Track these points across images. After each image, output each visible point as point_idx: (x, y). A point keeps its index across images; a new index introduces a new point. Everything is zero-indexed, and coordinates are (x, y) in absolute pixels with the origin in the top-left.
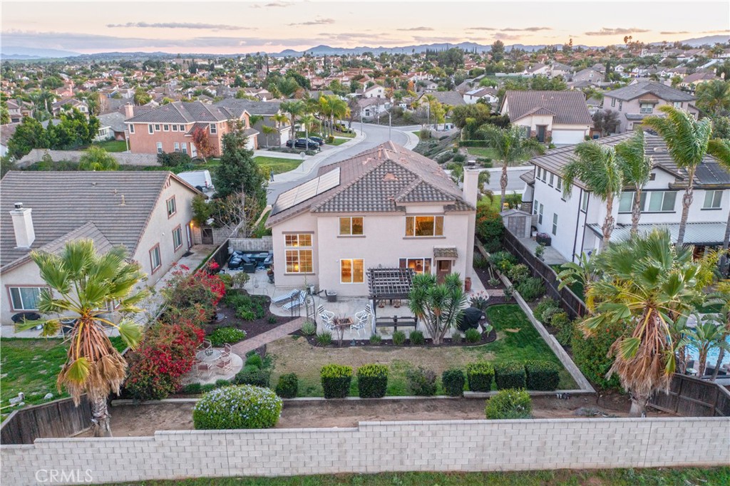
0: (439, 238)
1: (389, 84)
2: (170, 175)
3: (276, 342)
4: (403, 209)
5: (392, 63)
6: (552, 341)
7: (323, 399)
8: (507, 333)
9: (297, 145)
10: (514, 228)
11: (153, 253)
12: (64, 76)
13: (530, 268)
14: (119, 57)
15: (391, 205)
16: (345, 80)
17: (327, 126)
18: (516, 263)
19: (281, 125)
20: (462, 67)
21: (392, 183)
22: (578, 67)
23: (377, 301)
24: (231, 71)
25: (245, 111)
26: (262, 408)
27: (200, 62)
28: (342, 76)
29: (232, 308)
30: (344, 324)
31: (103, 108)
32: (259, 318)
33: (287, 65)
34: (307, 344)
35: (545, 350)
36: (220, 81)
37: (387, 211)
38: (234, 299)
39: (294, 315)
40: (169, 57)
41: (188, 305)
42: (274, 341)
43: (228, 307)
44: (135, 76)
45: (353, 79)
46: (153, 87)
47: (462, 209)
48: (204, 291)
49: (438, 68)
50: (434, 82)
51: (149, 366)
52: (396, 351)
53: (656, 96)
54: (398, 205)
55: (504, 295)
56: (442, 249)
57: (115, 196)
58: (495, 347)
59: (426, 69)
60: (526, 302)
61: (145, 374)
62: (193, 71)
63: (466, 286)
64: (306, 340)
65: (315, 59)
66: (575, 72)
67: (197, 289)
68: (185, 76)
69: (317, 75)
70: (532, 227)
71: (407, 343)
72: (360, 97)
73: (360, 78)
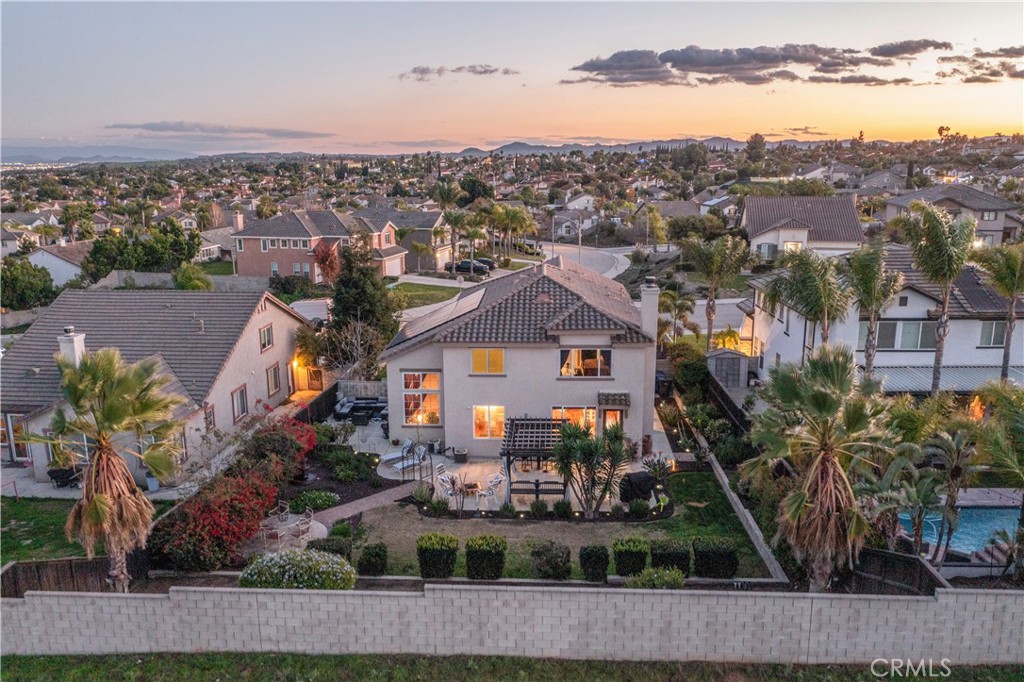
0: (607, 380)
1: (602, 191)
2: (265, 296)
3: (375, 510)
4: (555, 339)
5: (609, 165)
6: (746, 516)
7: (420, 578)
8: (690, 508)
9: (459, 268)
10: (724, 374)
11: (237, 396)
12: (173, 183)
13: (734, 424)
14: (248, 159)
15: (540, 334)
16: (542, 188)
17: (503, 245)
18: (716, 418)
19: (438, 243)
20: (703, 170)
21: (546, 306)
22: (870, 168)
23: (512, 458)
24: (389, 176)
25: (390, 223)
26: (324, 576)
27: (351, 165)
28: (539, 182)
29: (328, 467)
30: (470, 489)
31: (216, 222)
32: (361, 480)
33: (466, 168)
34: (416, 513)
35: (736, 529)
36: (374, 189)
37: (535, 342)
38: (331, 457)
39: (406, 478)
40: (311, 158)
41: (264, 456)
42: (374, 509)
43: (323, 466)
44: (264, 182)
45: (554, 186)
46: (286, 196)
47: (635, 340)
48: (287, 440)
49: (673, 171)
50: (665, 189)
51: (196, 526)
52: (533, 526)
53: (958, 203)
54: (549, 333)
55: (694, 459)
56: (609, 395)
57: (193, 322)
58: (669, 524)
59: (654, 173)
60: (724, 469)
61: (190, 535)
62: (340, 176)
63: (644, 446)
64: (416, 508)
65: (504, 159)
66: (863, 176)
67: (277, 437)
68: (329, 183)
69: (505, 181)
70: (749, 373)
71: (550, 516)
72: (560, 209)
73: (562, 184)
